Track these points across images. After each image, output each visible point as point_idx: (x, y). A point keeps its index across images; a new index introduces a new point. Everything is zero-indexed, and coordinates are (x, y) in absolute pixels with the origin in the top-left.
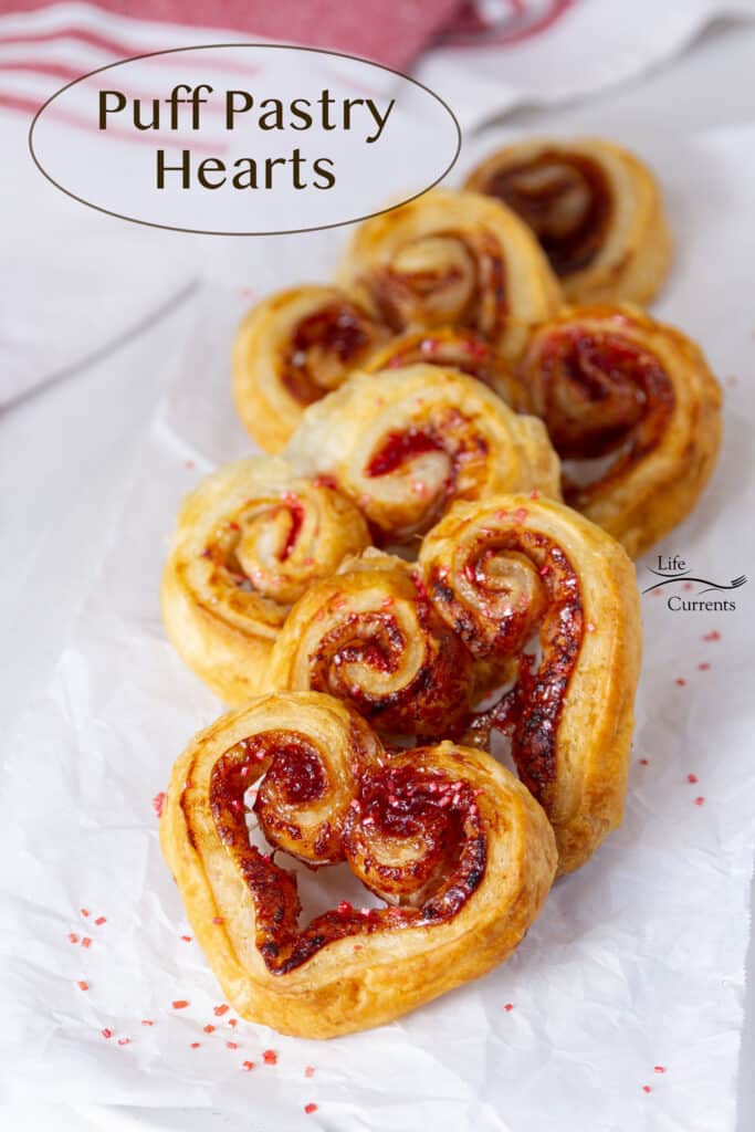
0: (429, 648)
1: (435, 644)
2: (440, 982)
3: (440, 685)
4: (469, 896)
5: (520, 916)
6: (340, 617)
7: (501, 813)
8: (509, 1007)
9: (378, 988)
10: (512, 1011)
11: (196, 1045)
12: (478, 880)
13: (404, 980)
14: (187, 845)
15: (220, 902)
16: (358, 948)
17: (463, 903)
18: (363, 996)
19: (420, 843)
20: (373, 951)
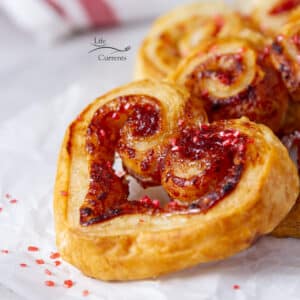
0: (257, 75)
1: (262, 74)
2: (187, 252)
3: (259, 98)
4: (222, 199)
5: (253, 220)
6: (211, 55)
7: (261, 154)
8: (236, 287)
9: (144, 246)
10: (238, 291)
11: (23, 265)
12: (230, 190)
13: (162, 244)
14: (65, 150)
15: (72, 184)
16: (142, 221)
17: (216, 202)
18: (133, 249)
19: (203, 164)
20: (151, 225)
